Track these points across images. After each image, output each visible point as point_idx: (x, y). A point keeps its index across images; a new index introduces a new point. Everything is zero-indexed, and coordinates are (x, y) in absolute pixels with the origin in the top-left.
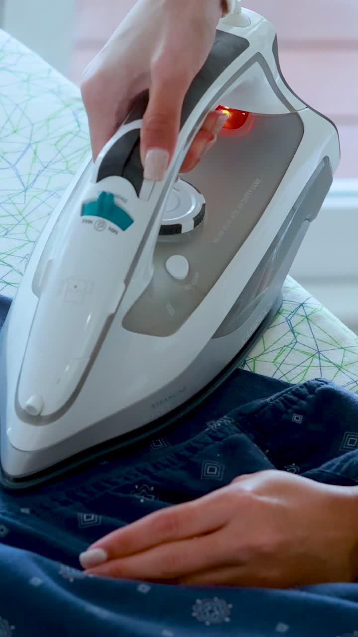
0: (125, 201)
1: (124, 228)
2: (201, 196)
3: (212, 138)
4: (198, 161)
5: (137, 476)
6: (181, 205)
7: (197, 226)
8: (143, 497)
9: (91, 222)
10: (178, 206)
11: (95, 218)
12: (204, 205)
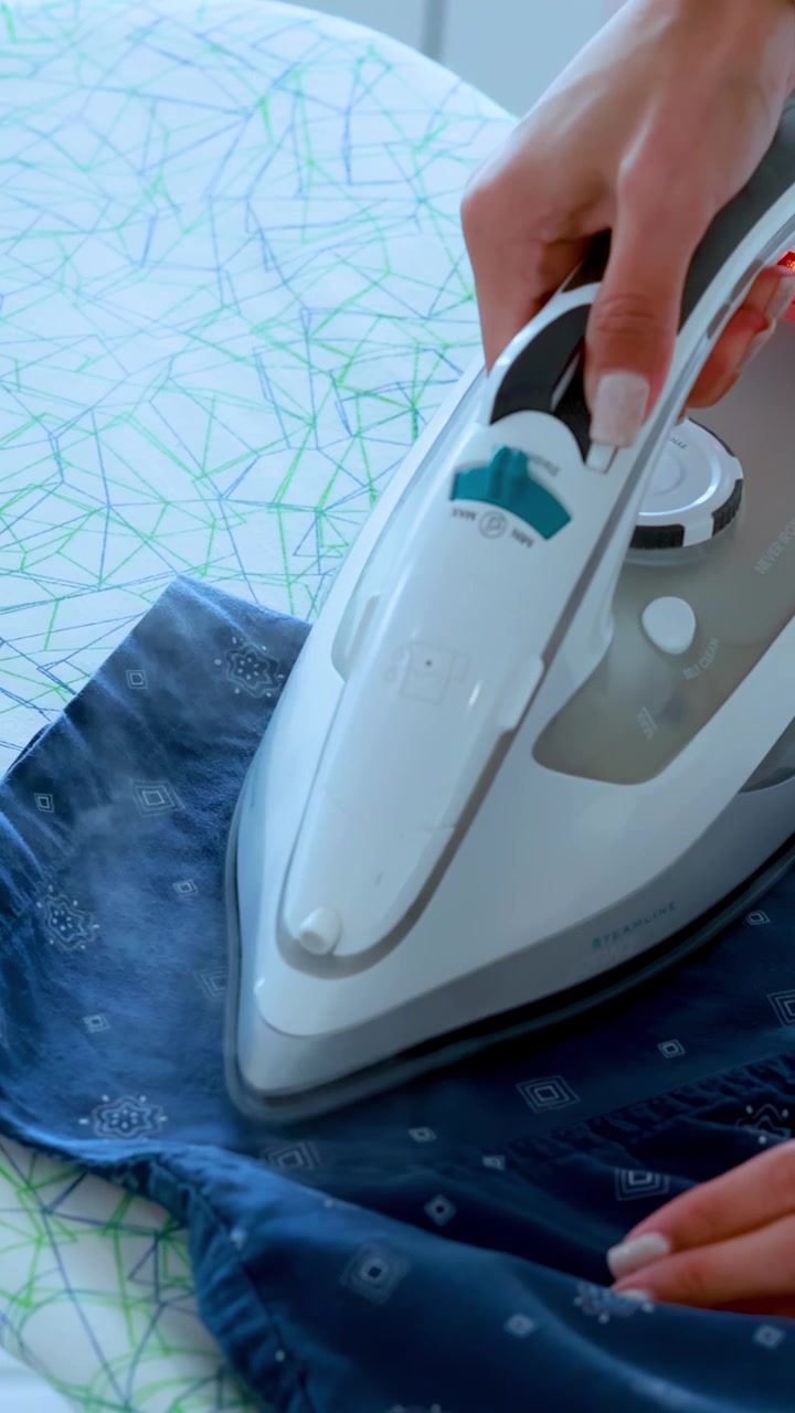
0: (554, 471)
1: (547, 535)
2: (735, 461)
3: (765, 326)
4: (733, 379)
5: (750, 1084)
6: (688, 481)
7: (722, 532)
8: (763, 1131)
9: (472, 515)
10: (679, 483)
11: (481, 508)
12: (739, 483)
